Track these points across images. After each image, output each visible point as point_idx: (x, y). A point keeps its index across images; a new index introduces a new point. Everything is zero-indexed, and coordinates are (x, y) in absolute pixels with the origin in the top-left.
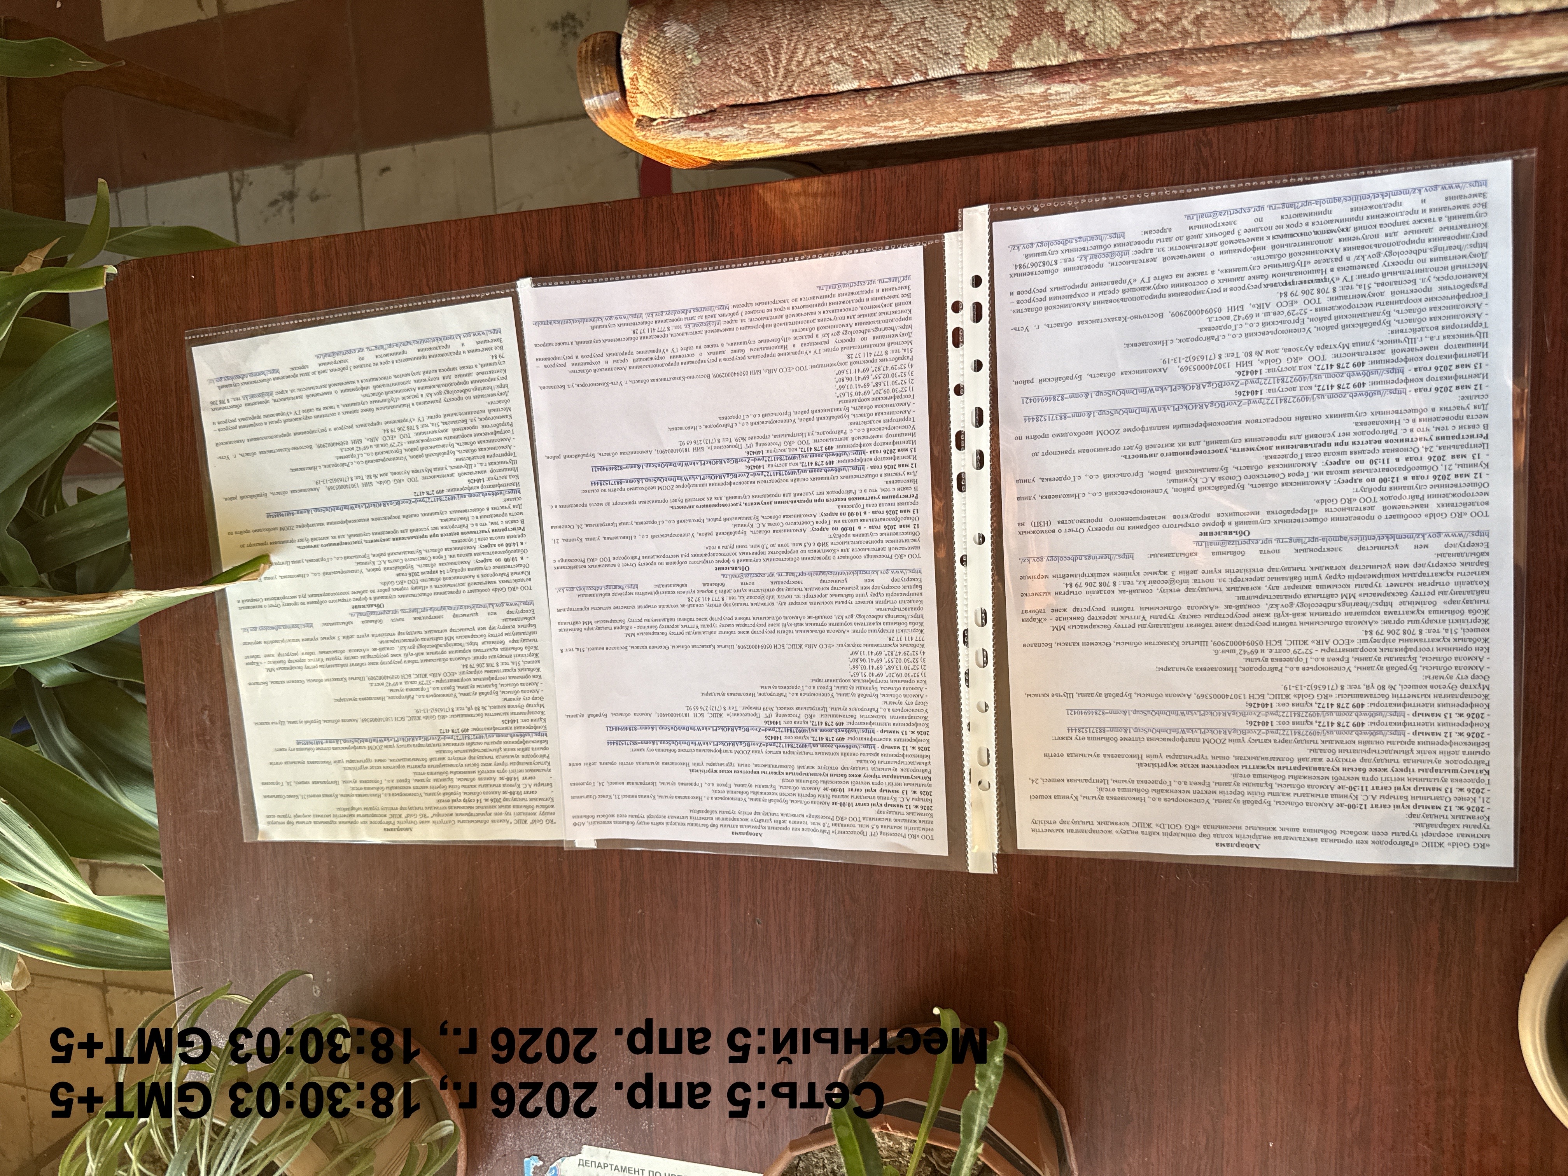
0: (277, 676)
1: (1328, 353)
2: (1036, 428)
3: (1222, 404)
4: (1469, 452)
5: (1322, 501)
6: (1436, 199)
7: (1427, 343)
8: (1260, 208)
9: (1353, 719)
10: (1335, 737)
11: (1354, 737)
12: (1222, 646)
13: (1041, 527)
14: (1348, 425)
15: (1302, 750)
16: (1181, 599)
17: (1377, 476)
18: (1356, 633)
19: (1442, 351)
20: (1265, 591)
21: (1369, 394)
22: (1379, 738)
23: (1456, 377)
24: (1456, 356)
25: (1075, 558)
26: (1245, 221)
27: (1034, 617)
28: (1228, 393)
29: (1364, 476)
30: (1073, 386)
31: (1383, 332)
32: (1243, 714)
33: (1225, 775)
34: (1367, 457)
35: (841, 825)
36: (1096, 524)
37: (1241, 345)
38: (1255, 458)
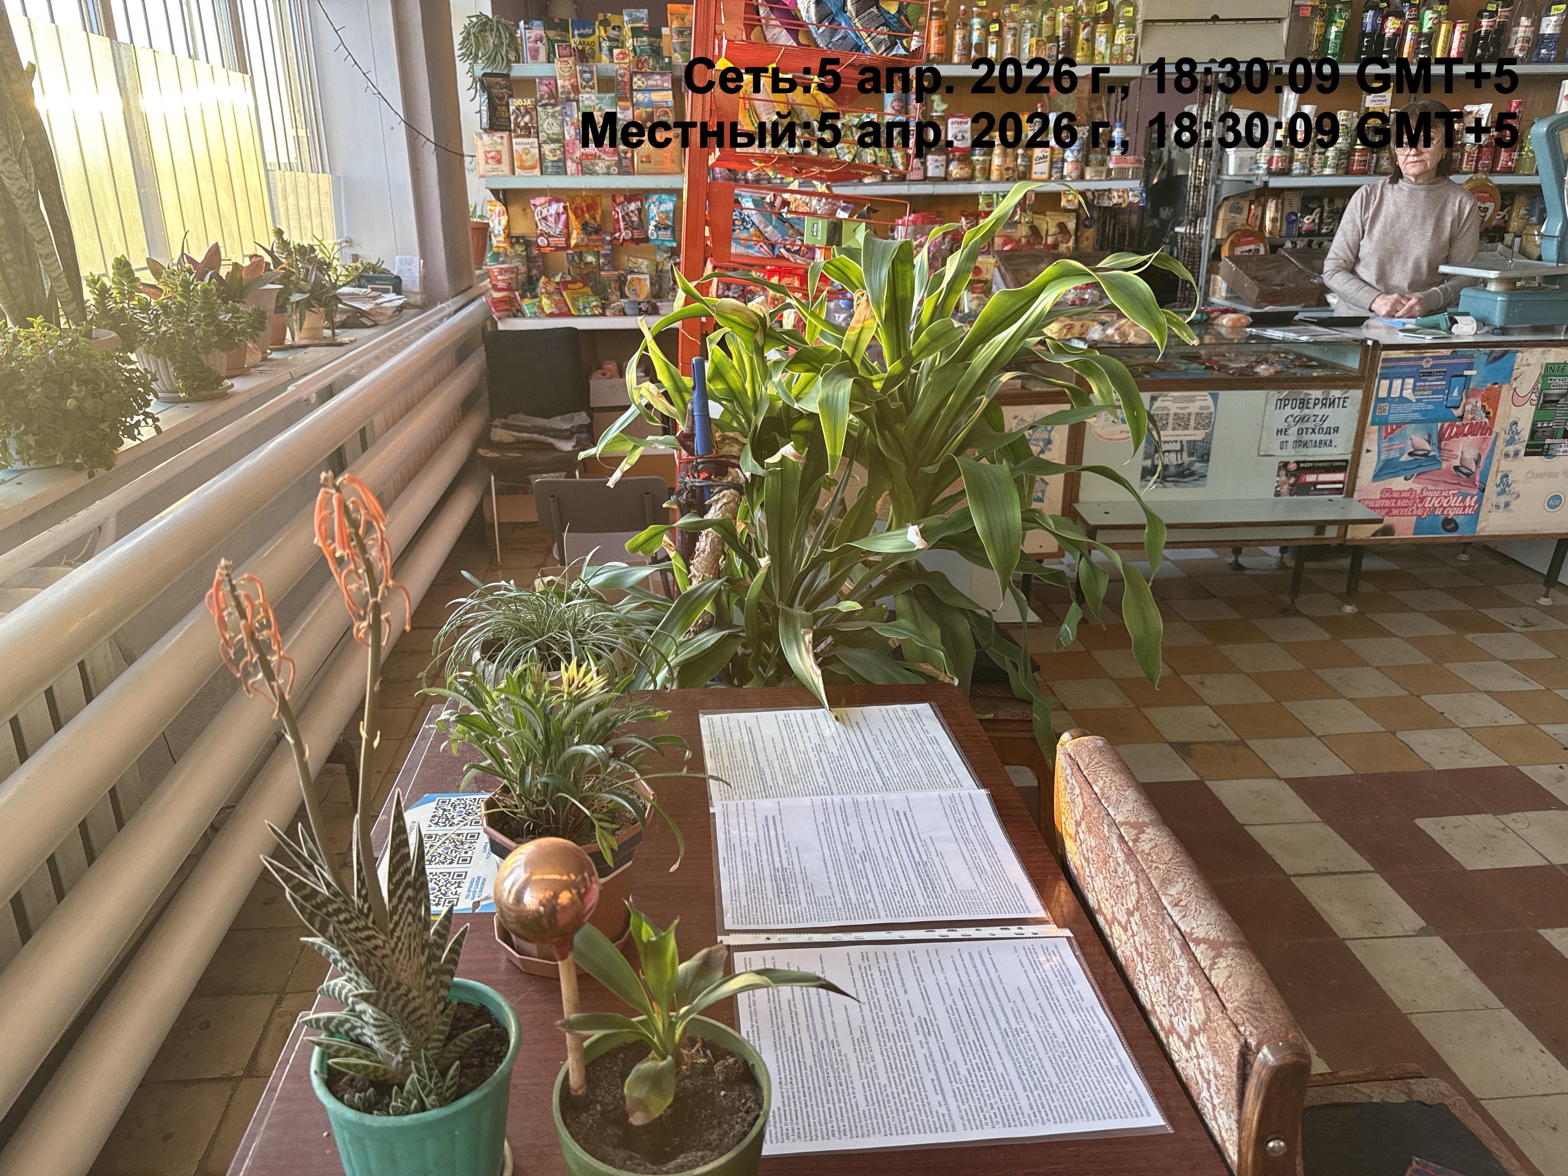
0: (781, 724)
1: (1038, 1061)
2: (966, 957)
3: (997, 1024)
4: (999, 1119)
5: (955, 1063)
6: (1134, 1096)
7: (1055, 1098)
8: (1105, 1031)
9: (833, 1083)
10: (820, 1075)
11: (822, 1083)
12: (864, 1030)
13: (914, 960)
14: (1000, 1070)
15: (810, 1061)
16: (887, 1012)
17: (975, 1083)
18: (884, 1080)
19: (1052, 1105)
20: (899, 1044)
21: (1020, 1078)
22: (824, 1094)
23: (1039, 1111)
24: (1051, 1111)
25: (900, 973)
26: (1097, 1026)
27: (864, 957)
28: (1004, 1025)
29: (974, 1078)
30: (992, 971)
31: (1055, 1080)
32: (827, 1039)
33: (789, 1032)
34: (984, 1078)
35: (735, 893)
36: (920, 979)
37: (1031, 1028)
38: (972, 1036)
